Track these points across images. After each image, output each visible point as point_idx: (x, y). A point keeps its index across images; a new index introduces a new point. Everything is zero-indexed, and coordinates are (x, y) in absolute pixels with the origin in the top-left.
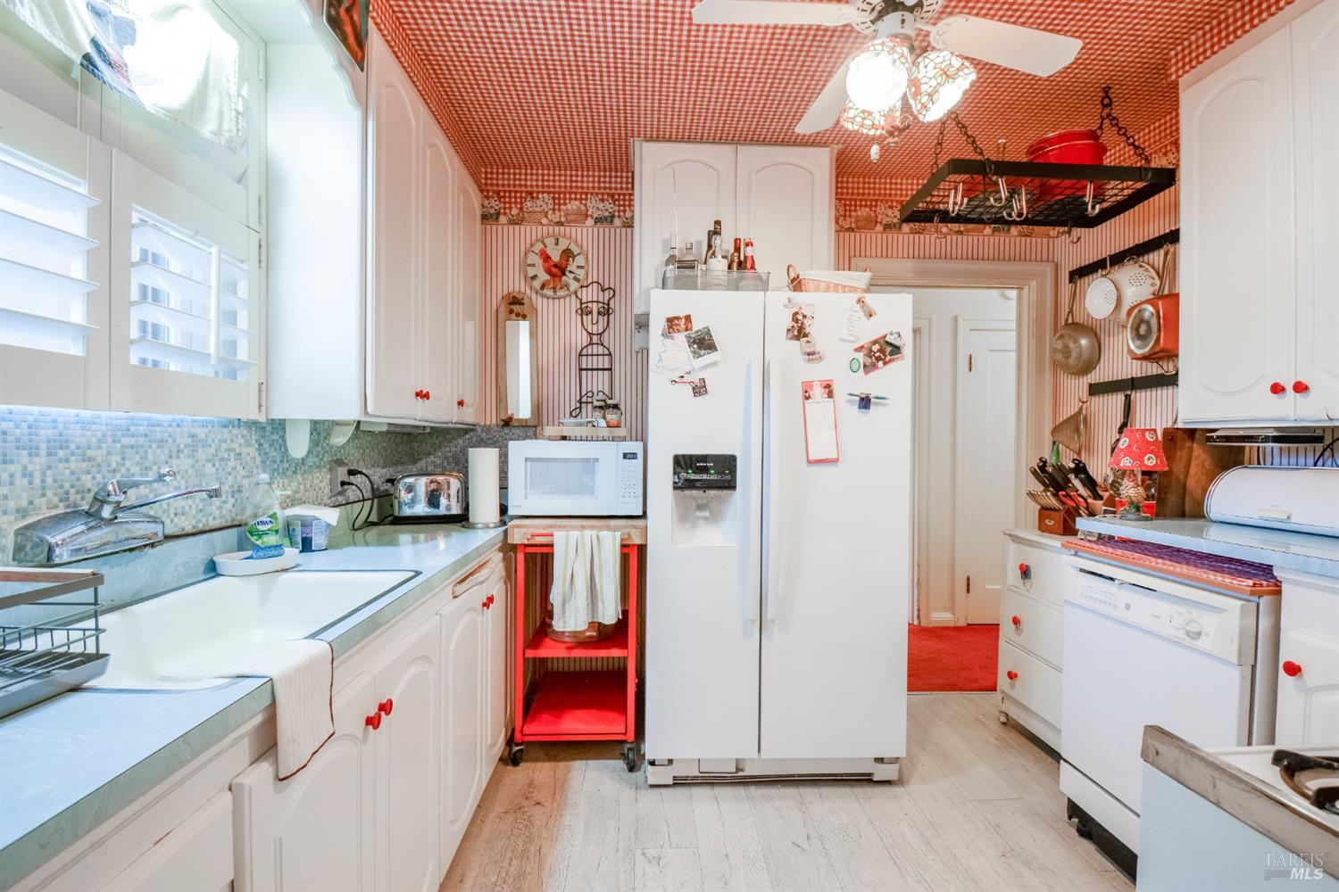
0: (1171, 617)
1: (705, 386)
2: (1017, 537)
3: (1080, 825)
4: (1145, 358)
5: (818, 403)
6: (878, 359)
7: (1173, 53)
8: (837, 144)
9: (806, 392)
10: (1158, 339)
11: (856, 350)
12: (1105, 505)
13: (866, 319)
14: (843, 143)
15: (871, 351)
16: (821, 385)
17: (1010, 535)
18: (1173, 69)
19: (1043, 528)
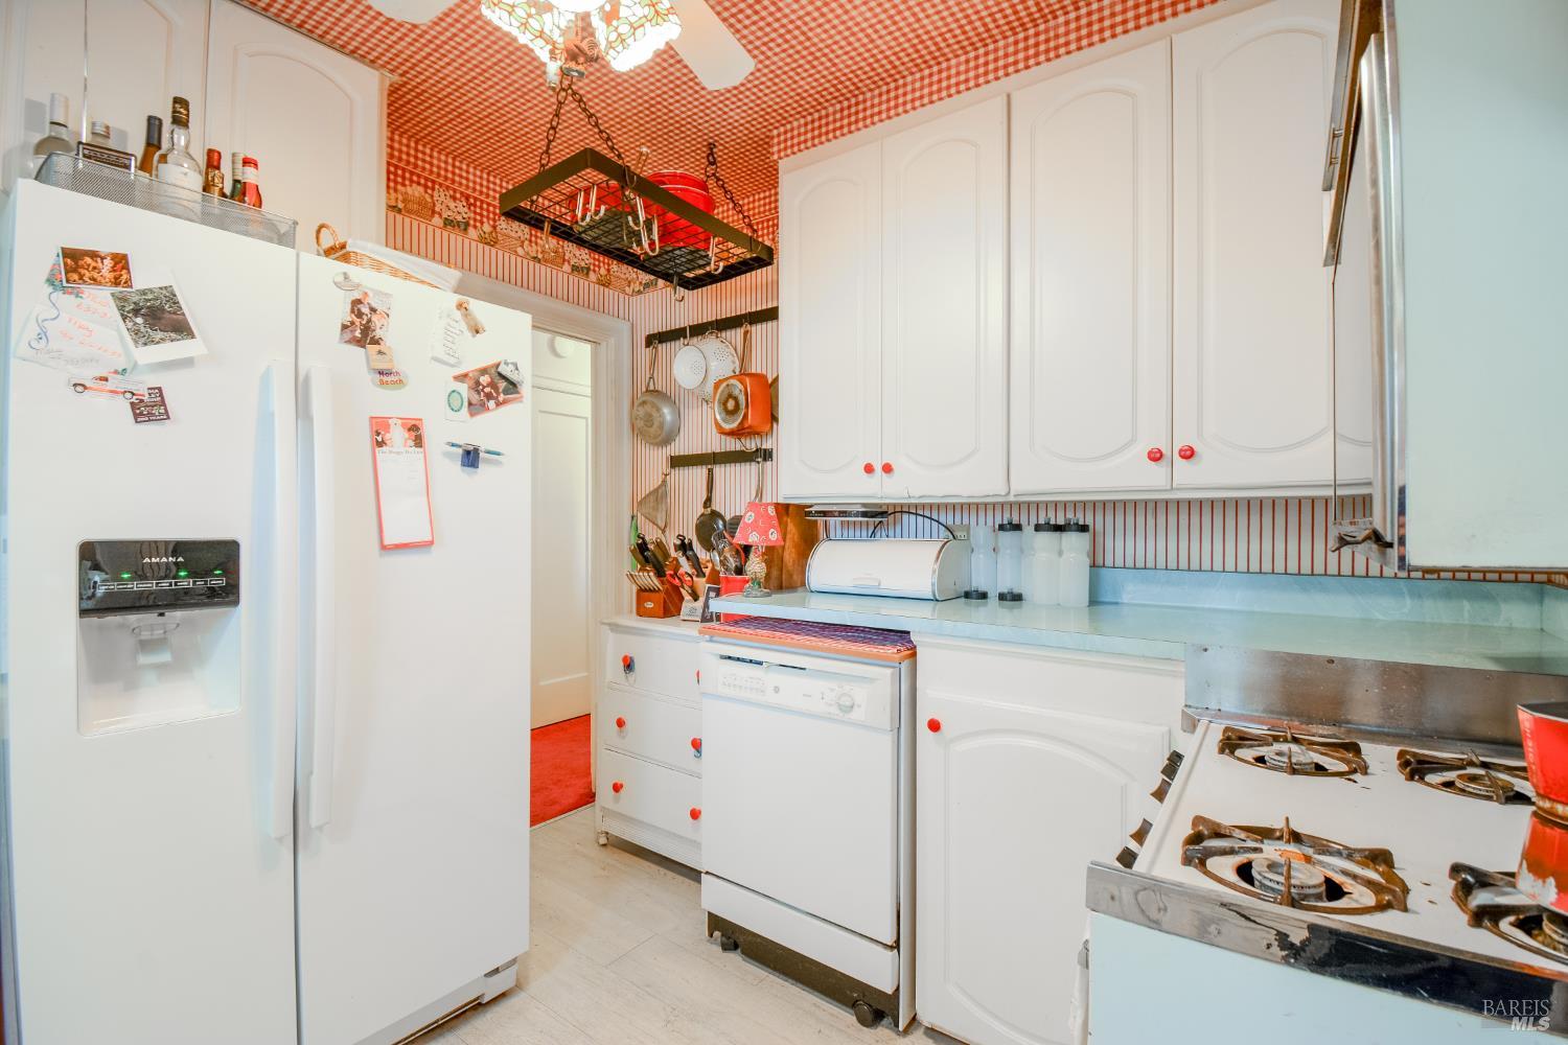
0: (823, 694)
1: (163, 403)
2: (617, 625)
3: (724, 939)
4: (731, 433)
5: (398, 453)
6: (489, 396)
7: (775, 132)
8: (392, 71)
9: (378, 434)
10: (745, 416)
11: (457, 378)
12: (708, 582)
13: (469, 334)
14: (402, 75)
15: (478, 383)
16: (403, 425)
17: (609, 624)
18: (775, 149)
19: (641, 612)
